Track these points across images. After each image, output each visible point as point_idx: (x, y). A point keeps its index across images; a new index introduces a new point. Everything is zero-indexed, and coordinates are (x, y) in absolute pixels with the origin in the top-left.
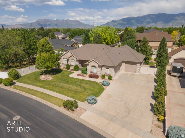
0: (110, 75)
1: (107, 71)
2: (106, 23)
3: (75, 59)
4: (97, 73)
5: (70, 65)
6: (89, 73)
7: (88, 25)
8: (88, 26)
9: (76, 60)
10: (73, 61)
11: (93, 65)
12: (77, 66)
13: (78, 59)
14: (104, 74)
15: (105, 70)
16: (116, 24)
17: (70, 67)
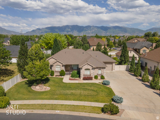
0: (102, 75)
1: (99, 72)
2: (31, 31)
3: (60, 64)
4: (90, 75)
5: (54, 71)
6: (82, 76)
7: (12, 31)
8: (12, 33)
9: (61, 66)
10: (58, 66)
11: (86, 68)
12: (62, 71)
13: (64, 64)
14: (96, 75)
15: (98, 71)
16: (41, 31)
17: (55, 73)
